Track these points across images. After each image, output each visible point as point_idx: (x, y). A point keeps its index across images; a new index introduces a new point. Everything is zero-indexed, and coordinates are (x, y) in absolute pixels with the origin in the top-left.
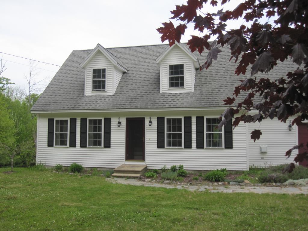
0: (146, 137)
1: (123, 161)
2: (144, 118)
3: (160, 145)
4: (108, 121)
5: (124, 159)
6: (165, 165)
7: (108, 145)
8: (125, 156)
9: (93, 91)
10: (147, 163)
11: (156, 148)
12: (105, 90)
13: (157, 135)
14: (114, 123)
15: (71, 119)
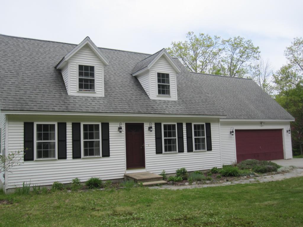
0: (145, 143)
1: (124, 170)
2: (143, 124)
3: (159, 151)
4: (106, 127)
5: (125, 167)
6: (164, 170)
7: (106, 153)
8: (125, 165)
9: (79, 90)
10: (148, 170)
11: (155, 154)
12: (94, 91)
13: (155, 141)
14: (113, 129)
15: (59, 124)
